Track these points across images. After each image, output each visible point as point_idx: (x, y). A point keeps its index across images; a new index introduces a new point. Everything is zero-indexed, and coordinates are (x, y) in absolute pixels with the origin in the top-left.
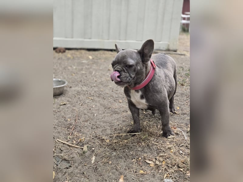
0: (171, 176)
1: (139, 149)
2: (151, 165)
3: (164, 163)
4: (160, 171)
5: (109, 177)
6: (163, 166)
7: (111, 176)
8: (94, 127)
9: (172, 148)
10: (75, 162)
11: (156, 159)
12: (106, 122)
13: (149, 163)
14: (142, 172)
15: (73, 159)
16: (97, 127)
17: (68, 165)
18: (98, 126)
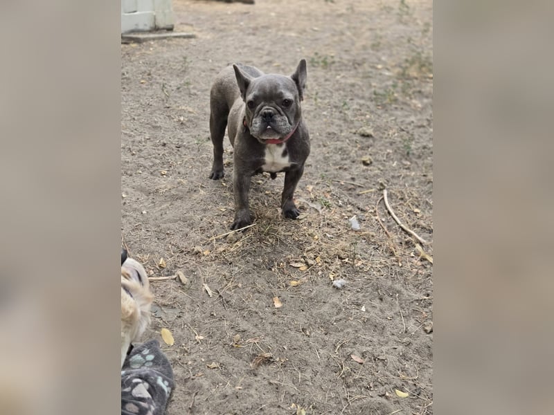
0: (337, 274)
1: (269, 250)
2: (301, 269)
3: (318, 259)
4: (320, 273)
5: (256, 306)
6: (320, 264)
7: (260, 304)
8: (162, 236)
9: (314, 234)
10: (183, 304)
11: (304, 257)
12: (176, 221)
13: (298, 266)
14: (294, 283)
15: (177, 299)
16: (167, 234)
17: (177, 312)
18: (169, 232)
